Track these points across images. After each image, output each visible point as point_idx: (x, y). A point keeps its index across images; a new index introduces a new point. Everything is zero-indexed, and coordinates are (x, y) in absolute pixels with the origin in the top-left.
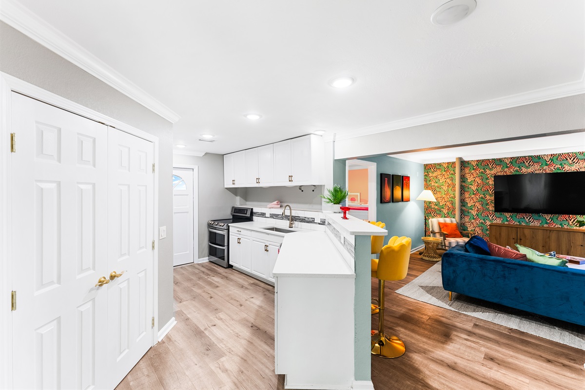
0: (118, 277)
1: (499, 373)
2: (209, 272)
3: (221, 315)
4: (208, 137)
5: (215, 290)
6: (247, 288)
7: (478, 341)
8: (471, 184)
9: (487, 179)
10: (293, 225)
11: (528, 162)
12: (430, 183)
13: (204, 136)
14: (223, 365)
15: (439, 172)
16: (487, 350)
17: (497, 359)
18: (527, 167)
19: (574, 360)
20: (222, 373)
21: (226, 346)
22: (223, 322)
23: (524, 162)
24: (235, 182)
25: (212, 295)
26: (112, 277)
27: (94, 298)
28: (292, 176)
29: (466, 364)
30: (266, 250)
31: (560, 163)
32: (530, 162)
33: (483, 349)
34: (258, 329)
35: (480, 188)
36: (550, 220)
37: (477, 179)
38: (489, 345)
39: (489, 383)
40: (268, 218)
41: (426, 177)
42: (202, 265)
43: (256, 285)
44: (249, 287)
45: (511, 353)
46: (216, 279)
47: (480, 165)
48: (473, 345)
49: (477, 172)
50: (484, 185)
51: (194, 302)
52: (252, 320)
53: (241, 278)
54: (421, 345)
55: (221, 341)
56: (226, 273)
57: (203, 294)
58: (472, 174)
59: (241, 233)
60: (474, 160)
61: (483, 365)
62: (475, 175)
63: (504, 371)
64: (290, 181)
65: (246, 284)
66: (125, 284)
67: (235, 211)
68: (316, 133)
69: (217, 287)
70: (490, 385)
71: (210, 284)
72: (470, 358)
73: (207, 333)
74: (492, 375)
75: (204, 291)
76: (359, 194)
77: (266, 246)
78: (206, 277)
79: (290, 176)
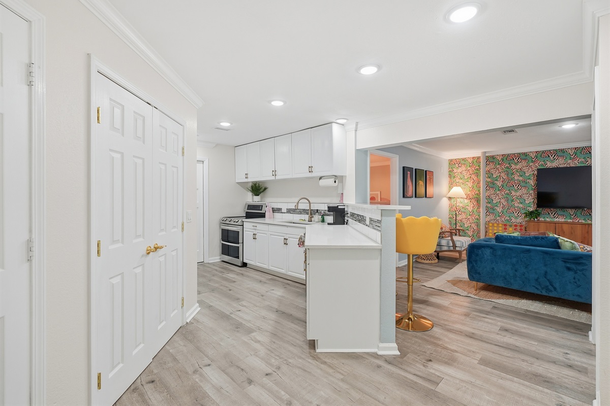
0: (160, 248)
1: (511, 339)
2: (222, 270)
3: (244, 303)
4: (225, 124)
5: (233, 284)
6: (265, 283)
7: (495, 318)
8: (496, 180)
9: (512, 174)
10: (313, 219)
11: (553, 156)
12: (455, 179)
13: (222, 124)
14: (255, 338)
15: (463, 168)
16: (503, 324)
17: (511, 330)
18: (552, 161)
19: (581, 329)
20: (255, 344)
21: (254, 325)
22: (247, 308)
23: (549, 156)
24: (248, 176)
25: (231, 288)
26: (156, 249)
27: (143, 264)
28: (312, 167)
29: (482, 334)
30: (285, 244)
31: (583, 156)
32: (555, 156)
33: (499, 324)
34: (284, 313)
35: (505, 184)
36: (574, 215)
37: (502, 175)
38: (505, 321)
39: (501, 345)
40: (284, 213)
41: (451, 173)
42: (213, 264)
43: (275, 280)
44: (267, 282)
45: (525, 326)
46: (231, 276)
47: (505, 160)
48: (490, 321)
49: (503, 167)
50: (510, 180)
51: (213, 294)
52: (276, 307)
53: (257, 275)
54: (442, 322)
55: (249, 321)
56: (241, 270)
57: (221, 287)
58: (498, 169)
59: (257, 228)
60: (499, 154)
61: (498, 334)
62: (500, 171)
63: (516, 338)
64: (310, 172)
65: (263, 279)
66: (162, 259)
67: (249, 208)
68: (338, 121)
69: (235, 282)
70: (502, 347)
71: (226, 279)
72: (487, 330)
73: (233, 316)
74: (505, 340)
75: (222, 285)
76: (379, 193)
77: (285, 239)
78: (221, 274)
79: (310, 167)
